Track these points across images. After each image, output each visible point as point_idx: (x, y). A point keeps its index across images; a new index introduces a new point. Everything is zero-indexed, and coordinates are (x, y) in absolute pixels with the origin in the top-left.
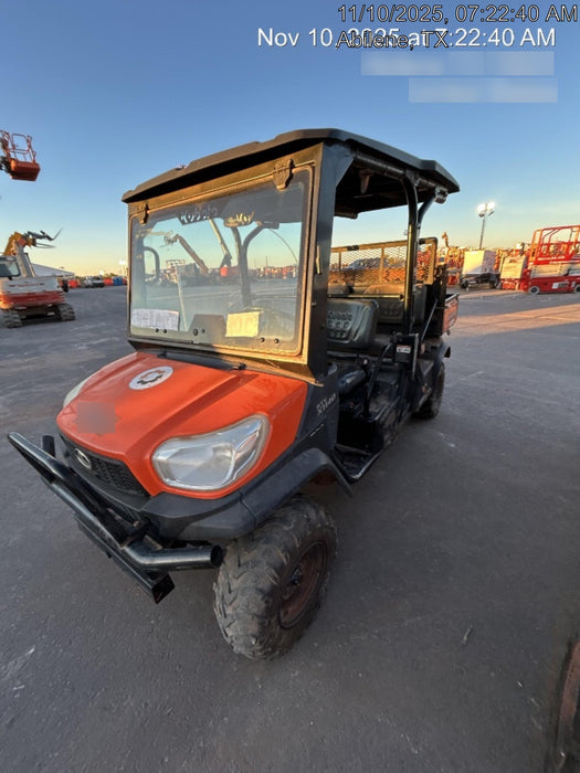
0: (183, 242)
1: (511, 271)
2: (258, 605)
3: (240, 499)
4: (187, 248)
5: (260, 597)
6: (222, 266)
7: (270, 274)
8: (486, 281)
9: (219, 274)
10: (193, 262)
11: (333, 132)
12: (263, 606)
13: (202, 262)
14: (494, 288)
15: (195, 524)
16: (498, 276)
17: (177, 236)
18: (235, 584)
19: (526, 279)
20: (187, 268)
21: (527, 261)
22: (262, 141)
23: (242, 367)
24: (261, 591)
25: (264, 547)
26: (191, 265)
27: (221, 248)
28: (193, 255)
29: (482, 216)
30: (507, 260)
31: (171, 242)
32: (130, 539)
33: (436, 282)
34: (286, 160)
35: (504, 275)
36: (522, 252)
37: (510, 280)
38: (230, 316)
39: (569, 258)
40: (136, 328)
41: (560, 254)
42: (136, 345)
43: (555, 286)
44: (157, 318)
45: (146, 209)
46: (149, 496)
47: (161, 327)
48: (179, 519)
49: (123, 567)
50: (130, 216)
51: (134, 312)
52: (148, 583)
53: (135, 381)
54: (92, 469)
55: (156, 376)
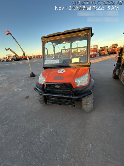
0: (11, 50)
4: (12, 51)
6: (23, 56)
9: (23, 58)
10: (15, 55)
13: (17, 55)
17: (9, 48)
26: (14, 56)
27: (22, 51)
28: (14, 53)
29: (77, 44)
31: (7, 50)
34: (84, 32)
38: (72, 59)
39: (94, 51)
40: (46, 64)
41: (92, 51)
42: (45, 68)
43: (92, 56)
44: (53, 62)
45: (48, 40)
46: (73, 88)
47: (54, 63)
48: (82, 90)
49: (65, 104)
50: (42, 41)
51: (45, 61)
52: (73, 104)
53: (58, 72)
54: (60, 87)
55: (62, 71)
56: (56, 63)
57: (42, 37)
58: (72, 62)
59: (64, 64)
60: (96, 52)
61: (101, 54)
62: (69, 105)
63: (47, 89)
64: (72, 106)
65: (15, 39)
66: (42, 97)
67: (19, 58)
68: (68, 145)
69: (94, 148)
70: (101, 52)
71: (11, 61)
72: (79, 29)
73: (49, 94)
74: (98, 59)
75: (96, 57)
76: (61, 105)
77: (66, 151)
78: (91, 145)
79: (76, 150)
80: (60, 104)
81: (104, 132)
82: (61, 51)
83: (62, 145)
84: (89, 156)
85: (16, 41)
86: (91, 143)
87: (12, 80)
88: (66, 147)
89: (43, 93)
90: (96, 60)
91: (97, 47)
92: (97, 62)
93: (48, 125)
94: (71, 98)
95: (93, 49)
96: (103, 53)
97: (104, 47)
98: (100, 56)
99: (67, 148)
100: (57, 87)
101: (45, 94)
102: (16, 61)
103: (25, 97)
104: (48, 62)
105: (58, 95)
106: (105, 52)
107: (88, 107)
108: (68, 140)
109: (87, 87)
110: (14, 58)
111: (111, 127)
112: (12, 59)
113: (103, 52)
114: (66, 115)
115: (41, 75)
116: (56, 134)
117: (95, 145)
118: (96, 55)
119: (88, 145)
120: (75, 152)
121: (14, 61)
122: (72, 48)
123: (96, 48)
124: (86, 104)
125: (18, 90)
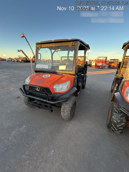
0: (23, 52)
1: (93, 64)
2: (70, 109)
3: (68, 93)
4: (24, 53)
5: (70, 108)
6: (33, 58)
7: (44, 61)
8: (89, 66)
9: (32, 60)
10: (25, 57)
11: (79, 40)
12: (71, 109)
13: (28, 57)
14: (90, 67)
15: (61, 97)
16: (91, 65)
17: (21, 50)
18: (66, 107)
19: (96, 66)
20: (24, 58)
21: (96, 62)
22: (69, 39)
23: (62, 75)
24: (70, 107)
25: (70, 101)
28: (25, 55)
29: (88, 53)
30: (93, 62)
31: (19, 51)
32: (50, 100)
33: (86, 64)
34: (72, 42)
35: (92, 65)
36: (95, 61)
37: (93, 66)
38: (60, 66)
39: (103, 62)
40: (37, 68)
41: (101, 62)
42: (36, 72)
43: (101, 67)
44: (43, 66)
45: (41, 46)
46: (52, 94)
47: (44, 68)
48: (59, 96)
49: (44, 108)
50: (36, 47)
51: (37, 65)
52: (50, 109)
53: (43, 77)
54: (40, 91)
55: (47, 76)
56: (46, 68)
57: (36, 43)
58: (59, 69)
59: (52, 70)
60: (105, 63)
61: (110, 66)
62: (47, 110)
63: (30, 91)
64: (49, 111)
65: (28, 43)
66: (27, 98)
67: (29, 60)
68: (31, 148)
69: (55, 155)
70: (111, 65)
71: (21, 62)
72: (67, 39)
73: (30, 96)
74: (105, 71)
75: (104, 68)
76: (40, 109)
77: (27, 153)
78: (54, 151)
79: (37, 153)
80: (39, 107)
81: (72, 142)
82: (61, 58)
83: (27, 146)
84: (46, 161)
85: (29, 44)
86: (54, 150)
87: (13, 80)
88: (29, 148)
89: (25, 94)
90: (103, 71)
91: (107, 59)
92: (103, 74)
93: (24, 125)
94: (47, 102)
95: (102, 60)
96: (112, 66)
97: (114, 60)
98: (109, 68)
99: (30, 150)
100: (38, 90)
101: (27, 95)
102: (25, 62)
103: (16, 97)
104: (39, 66)
105: (37, 98)
106: (114, 64)
107: (65, 114)
108: (35, 143)
109: (64, 94)
110: (24, 60)
111: (82, 138)
112: (22, 60)
113: (113, 64)
114: (45, 119)
115: (29, 78)
116: (27, 135)
117: (58, 152)
118: (105, 66)
119: (50, 152)
120: (35, 155)
121: (24, 62)
122: (69, 56)
123: (105, 60)
124: (63, 112)
125: (14, 90)
